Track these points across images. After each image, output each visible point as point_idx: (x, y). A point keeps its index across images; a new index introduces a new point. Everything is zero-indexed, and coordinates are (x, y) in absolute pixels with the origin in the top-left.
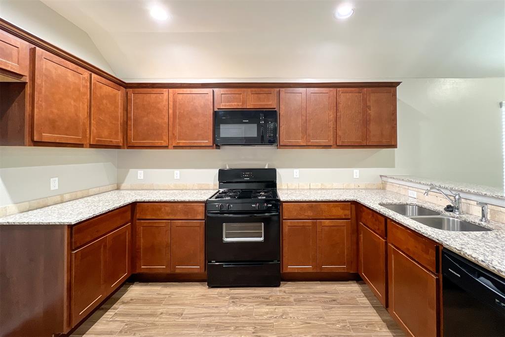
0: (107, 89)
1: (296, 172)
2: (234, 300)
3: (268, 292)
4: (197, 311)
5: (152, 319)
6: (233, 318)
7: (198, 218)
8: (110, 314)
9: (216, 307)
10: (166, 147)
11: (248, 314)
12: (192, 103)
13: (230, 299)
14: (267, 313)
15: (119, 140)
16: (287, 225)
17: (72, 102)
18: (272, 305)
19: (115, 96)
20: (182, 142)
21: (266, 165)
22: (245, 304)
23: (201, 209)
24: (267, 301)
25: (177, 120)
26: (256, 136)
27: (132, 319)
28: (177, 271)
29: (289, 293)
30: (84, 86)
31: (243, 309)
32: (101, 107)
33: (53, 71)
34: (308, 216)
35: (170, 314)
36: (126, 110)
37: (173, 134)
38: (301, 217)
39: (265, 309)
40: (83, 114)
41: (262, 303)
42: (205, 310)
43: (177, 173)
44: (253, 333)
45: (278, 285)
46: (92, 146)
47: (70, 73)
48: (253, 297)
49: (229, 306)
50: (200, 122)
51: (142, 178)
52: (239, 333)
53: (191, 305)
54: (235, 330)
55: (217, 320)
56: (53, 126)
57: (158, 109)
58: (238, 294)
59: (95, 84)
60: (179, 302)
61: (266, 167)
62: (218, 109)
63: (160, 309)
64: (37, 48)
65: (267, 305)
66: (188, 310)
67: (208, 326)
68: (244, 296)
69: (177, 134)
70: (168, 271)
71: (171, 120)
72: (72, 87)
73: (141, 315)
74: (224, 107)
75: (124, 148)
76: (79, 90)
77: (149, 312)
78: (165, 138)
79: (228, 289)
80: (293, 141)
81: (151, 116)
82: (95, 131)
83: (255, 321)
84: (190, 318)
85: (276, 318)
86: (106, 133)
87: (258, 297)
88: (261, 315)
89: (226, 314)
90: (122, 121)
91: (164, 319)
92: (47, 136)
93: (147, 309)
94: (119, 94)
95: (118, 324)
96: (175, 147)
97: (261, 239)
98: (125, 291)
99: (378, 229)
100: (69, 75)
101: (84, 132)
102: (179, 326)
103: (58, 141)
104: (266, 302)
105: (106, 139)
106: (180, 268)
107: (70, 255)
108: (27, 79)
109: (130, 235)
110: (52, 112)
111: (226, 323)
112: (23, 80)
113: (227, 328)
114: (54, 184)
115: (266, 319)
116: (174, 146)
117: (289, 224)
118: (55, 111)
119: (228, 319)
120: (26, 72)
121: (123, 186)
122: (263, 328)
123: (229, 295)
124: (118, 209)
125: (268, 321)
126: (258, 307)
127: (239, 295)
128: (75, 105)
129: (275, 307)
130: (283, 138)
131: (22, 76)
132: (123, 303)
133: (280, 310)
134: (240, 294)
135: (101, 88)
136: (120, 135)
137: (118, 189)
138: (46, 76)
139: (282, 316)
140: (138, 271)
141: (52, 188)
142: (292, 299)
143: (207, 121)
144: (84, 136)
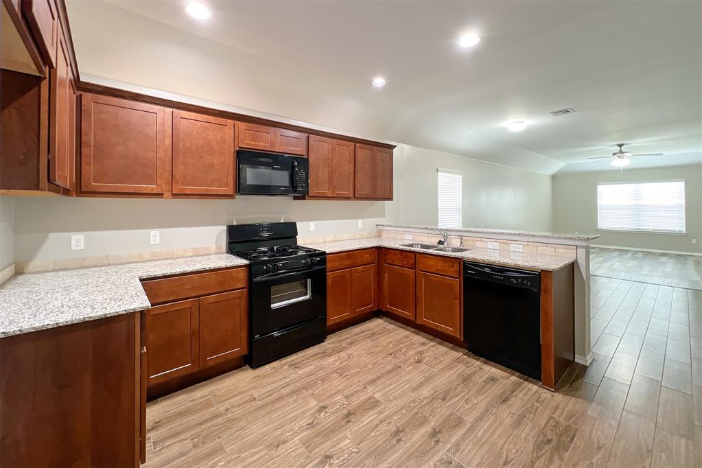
1: (312, 224)
2: (294, 366)
4: (267, 390)
5: (221, 419)
6: (311, 377)
7: (238, 287)
10: (160, 195)
11: (321, 369)
12: (204, 135)
14: (336, 361)
16: (330, 276)
18: (333, 355)
20: (189, 189)
22: (309, 364)
26: (288, 185)
27: (193, 433)
29: (337, 342)
31: (311, 368)
34: (347, 265)
35: (238, 406)
38: (341, 268)
39: (331, 359)
41: (323, 357)
42: (275, 385)
44: (340, 376)
48: (310, 357)
49: (295, 372)
50: (215, 162)
53: (254, 388)
54: (323, 382)
55: (297, 384)
58: (292, 361)
60: (233, 394)
61: (282, 221)
62: (241, 148)
63: (218, 409)
65: (329, 356)
66: (256, 393)
67: (295, 391)
68: (300, 360)
69: (180, 177)
70: (196, 369)
74: (248, 147)
77: (206, 417)
80: (321, 192)
83: (332, 370)
84: (268, 396)
85: (345, 360)
87: (314, 355)
88: (333, 364)
96: (175, 195)
97: (308, 297)
99: (408, 264)
116: (173, 194)
123: (284, 365)
126: (323, 360)
127: (295, 361)
129: (336, 355)
139: (349, 357)
142: (344, 345)
143: (225, 162)
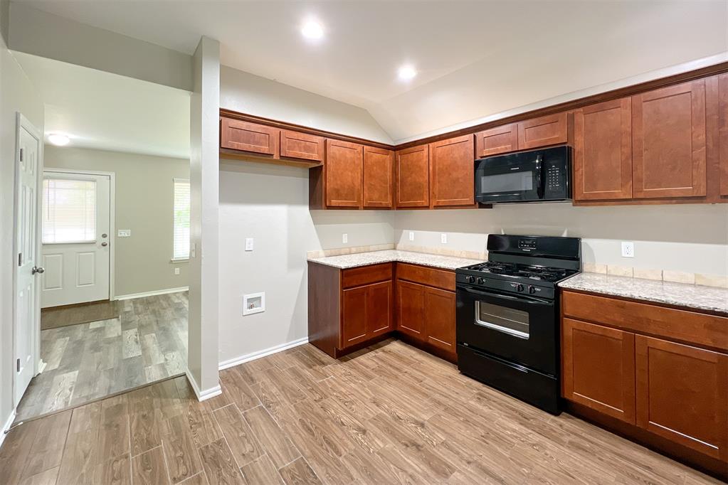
0: (377, 156)
1: (628, 248)
2: (481, 397)
3: (532, 412)
4: (436, 386)
5: (396, 372)
6: (468, 412)
7: (449, 288)
8: (372, 354)
9: (457, 393)
10: (427, 207)
11: (488, 418)
12: (451, 155)
13: (477, 394)
14: (514, 431)
15: (389, 202)
17: (350, 174)
18: (528, 428)
19: (384, 161)
20: (442, 201)
21: (563, 232)
22: (492, 407)
23: (453, 278)
24: (524, 420)
25: (437, 177)
26: (531, 189)
27: (384, 366)
28: (430, 341)
29: (567, 430)
30: (358, 159)
31: (486, 410)
32: (372, 173)
33: (337, 153)
35: (412, 376)
36: (395, 172)
37: (433, 193)
38: (599, 321)
39: (516, 426)
40: (358, 182)
41: (517, 418)
42: (445, 390)
43: (444, 236)
44: (482, 436)
45: (557, 414)
46: (365, 208)
47: (347, 151)
48: (507, 406)
49: (471, 399)
50: (460, 176)
51: (413, 240)
52: (466, 427)
53: (434, 379)
54: (463, 421)
55: (451, 403)
56: (338, 194)
57: (420, 167)
58: (488, 393)
59: (366, 154)
60: (424, 371)
61: (565, 235)
62: (481, 157)
63: (406, 368)
64: (328, 139)
65: (521, 424)
66: (428, 381)
67: (439, 403)
68: (496, 399)
69: (436, 193)
71: (431, 176)
72: (349, 161)
73: (391, 366)
74: (488, 154)
75: (393, 209)
76: (354, 162)
77: (398, 366)
78: (426, 197)
79: (481, 384)
80: (601, 192)
81: (413, 175)
82: (367, 195)
83: (492, 428)
84: (427, 388)
85: (523, 441)
86: (376, 196)
87: (514, 410)
88: (505, 429)
89: (463, 404)
90: (391, 183)
91: (405, 378)
92: (334, 202)
93: (397, 363)
94: (388, 158)
95: (374, 363)
96: (437, 207)
97: (525, 335)
98: (388, 343)
100: (348, 152)
101: (359, 197)
102: (414, 388)
103: (340, 205)
104: (520, 420)
105: (376, 202)
106: (433, 340)
107: (342, 292)
108: (323, 163)
109: (391, 292)
110: (337, 184)
111: (459, 412)
112: (320, 164)
113: (456, 415)
114: (345, 239)
115: (509, 435)
116: (435, 206)
117: (575, 326)
118: (339, 182)
119: (461, 409)
120: (322, 159)
121: (399, 246)
122: (498, 440)
123: (479, 390)
124: (378, 264)
125: (509, 438)
126: (508, 419)
127: (490, 396)
128: (352, 176)
129: (530, 431)
130: (581, 189)
131: (320, 161)
132: (383, 351)
133: (536, 438)
134: (492, 395)
135: (371, 156)
136: (389, 197)
137: (395, 249)
138: (333, 158)
139: (534, 445)
140: (398, 329)
141: (344, 242)
142: (566, 439)
143: (467, 174)
144: (359, 200)
